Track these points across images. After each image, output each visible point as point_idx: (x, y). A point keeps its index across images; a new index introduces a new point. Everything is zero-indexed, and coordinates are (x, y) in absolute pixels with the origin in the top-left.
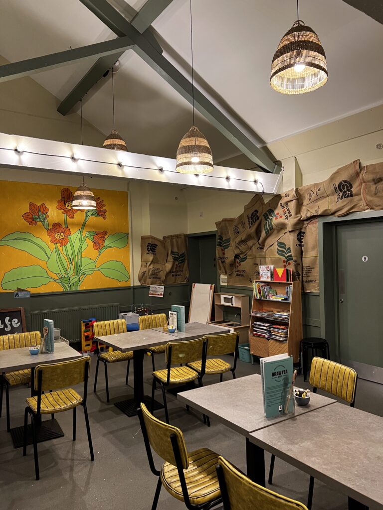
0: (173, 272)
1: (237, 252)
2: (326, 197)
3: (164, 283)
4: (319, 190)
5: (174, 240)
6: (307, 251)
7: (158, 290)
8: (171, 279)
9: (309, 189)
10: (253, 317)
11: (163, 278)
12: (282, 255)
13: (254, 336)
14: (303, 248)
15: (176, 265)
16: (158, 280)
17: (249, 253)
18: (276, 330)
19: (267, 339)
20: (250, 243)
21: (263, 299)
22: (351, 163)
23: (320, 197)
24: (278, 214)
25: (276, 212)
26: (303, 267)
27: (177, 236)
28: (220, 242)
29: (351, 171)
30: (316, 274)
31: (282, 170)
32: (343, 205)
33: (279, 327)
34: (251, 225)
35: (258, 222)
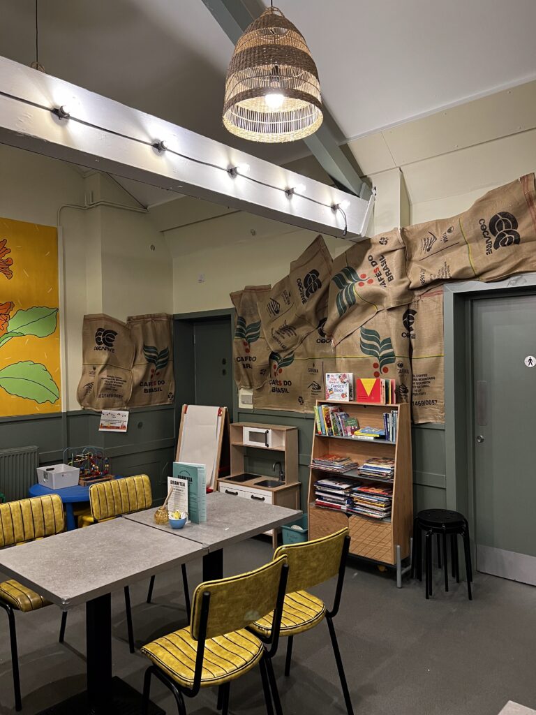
0: (146, 384)
1: (274, 347)
2: (463, 245)
3: (128, 404)
4: (449, 231)
5: (149, 324)
6: (420, 347)
7: (118, 418)
8: (143, 397)
9: (426, 229)
10: (314, 470)
11: (128, 395)
12: (371, 353)
13: (317, 508)
14: (413, 340)
15: (153, 371)
16: (117, 399)
17: (299, 349)
18: (366, 498)
19: (346, 514)
20: (301, 331)
21: (334, 436)
22: (517, 181)
23: (450, 245)
24: (364, 276)
25: (360, 272)
26: (412, 376)
27: (154, 318)
28: (241, 330)
29: (518, 195)
30: (438, 390)
31: (372, 193)
32: (501, 259)
33: (370, 491)
34: (306, 297)
35: (320, 292)
